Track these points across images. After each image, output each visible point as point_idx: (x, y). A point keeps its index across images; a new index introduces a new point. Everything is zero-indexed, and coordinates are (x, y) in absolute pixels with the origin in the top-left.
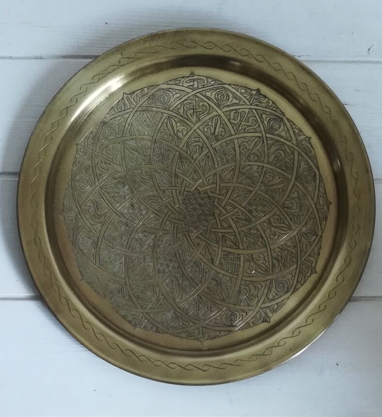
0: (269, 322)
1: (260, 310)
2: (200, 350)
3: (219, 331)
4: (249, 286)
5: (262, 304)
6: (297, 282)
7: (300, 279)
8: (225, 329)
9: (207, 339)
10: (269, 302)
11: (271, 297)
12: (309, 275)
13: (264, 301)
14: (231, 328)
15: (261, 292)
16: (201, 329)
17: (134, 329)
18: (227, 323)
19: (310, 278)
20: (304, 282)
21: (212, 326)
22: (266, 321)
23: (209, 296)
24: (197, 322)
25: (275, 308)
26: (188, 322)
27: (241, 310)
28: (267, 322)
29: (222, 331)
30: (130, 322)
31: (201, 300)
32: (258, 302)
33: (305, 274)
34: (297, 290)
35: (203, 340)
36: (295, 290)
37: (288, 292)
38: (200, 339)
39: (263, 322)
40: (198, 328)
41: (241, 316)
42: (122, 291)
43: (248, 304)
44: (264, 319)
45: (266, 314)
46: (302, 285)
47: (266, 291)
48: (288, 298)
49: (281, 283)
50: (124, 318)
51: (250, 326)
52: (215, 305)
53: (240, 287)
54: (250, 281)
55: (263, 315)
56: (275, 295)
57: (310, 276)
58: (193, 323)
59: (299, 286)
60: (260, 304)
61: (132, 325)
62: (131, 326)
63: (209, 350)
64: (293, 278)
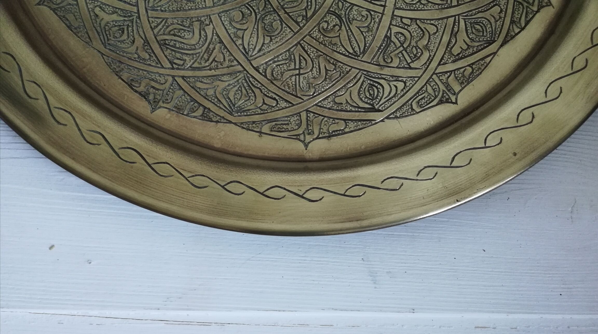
0: (456, 103)
1: (434, 76)
2: (301, 160)
3: (345, 120)
4: (409, 29)
5: (439, 64)
6: (512, 22)
7: (517, 16)
8: (357, 116)
9: (318, 138)
10: (454, 61)
11: (456, 50)
12: (535, 9)
13: (442, 59)
14: (371, 116)
15: (435, 40)
16: (304, 115)
17: (153, 110)
18: (361, 105)
19: (538, 15)
20: (527, 23)
21: (329, 109)
22: (448, 101)
23: (321, 48)
24: (295, 101)
25: (467, 73)
26: (275, 99)
27: (392, 76)
28: (452, 102)
29: (352, 120)
30: (144, 96)
31: (306, 56)
32: (430, 60)
33: (527, 7)
34: (513, 37)
35: (308, 138)
36: (509, 38)
37: (494, 41)
38: (302, 137)
39: (441, 102)
40: (299, 114)
41: (394, 89)
42: (130, 29)
43: (408, 64)
44: (443, 97)
45: (447, 85)
46: (523, 29)
47: (446, 39)
48: (495, 54)
49: (477, 23)
50: (130, 86)
51: (413, 109)
52: (335, 65)
53: (389, 28)
54: (411, 19)
55: (442, 87)
56: (465, 47)
57: (538, 11)
58: (286, 101)
59: (517, 30)
60: (434, 64)
61: (149, 103)
62: (145, 103)
63: (321, 160)
64: (503, 15)
